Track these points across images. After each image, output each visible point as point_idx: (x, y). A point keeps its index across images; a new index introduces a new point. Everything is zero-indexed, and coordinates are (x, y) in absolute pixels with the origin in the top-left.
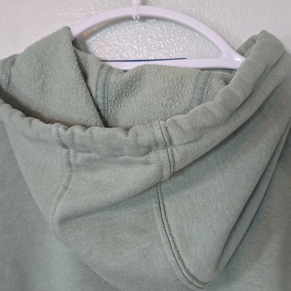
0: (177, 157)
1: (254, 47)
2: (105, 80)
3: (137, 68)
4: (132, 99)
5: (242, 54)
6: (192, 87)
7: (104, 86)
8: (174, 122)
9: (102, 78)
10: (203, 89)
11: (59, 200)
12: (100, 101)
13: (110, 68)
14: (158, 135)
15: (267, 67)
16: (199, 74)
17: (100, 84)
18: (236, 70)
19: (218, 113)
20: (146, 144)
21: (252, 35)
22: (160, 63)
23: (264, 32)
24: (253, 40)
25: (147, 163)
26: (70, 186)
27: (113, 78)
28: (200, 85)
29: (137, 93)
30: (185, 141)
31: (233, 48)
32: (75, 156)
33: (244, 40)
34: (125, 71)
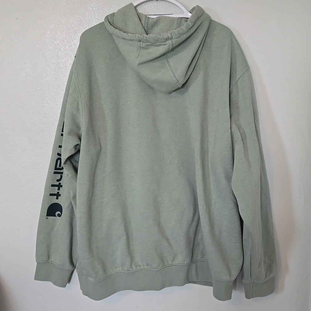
0: (174, 42)
1: (195, 10)
2: (148, 21)
3: (158, 17)
4: (156, 28)
5: (191, 13)
6: (176, 23)
7: (147, 23)
8: (173, 32)
9: (146, 21)
10: (180, 24)
11: (137, 59)
12: (146, 28)
13: (149, 17)
14: (169, 35)
15: (198, 17)
16: (178, 19)
17: (146, 23)
18: (189, 18)
19: (185, 30)
20: (166, 38)
21: (194, 6)
22: (165, 16)
23: (198, 6)
24: (194, 8)
25: (165, 45)
26: (140, 54)
27: (150, 21)
28: (179, 23)
29: (158, 26)
30: (176, 37)
31: (188, 11)
32: (143, 44)
33: (191, 8)
34: (153, 19)
